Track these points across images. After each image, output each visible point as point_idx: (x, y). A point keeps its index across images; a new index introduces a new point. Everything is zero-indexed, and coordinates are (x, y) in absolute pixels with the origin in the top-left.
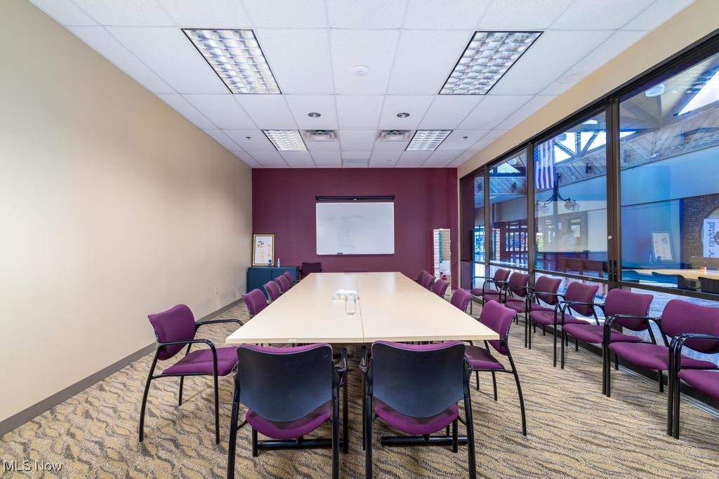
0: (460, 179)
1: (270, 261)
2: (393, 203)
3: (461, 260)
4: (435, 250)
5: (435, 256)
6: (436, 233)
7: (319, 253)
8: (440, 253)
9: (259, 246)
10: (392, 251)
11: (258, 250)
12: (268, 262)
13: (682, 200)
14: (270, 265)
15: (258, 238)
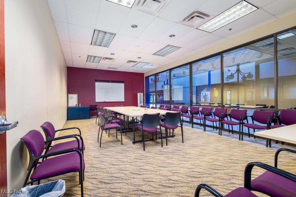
0: (145, 77)
1: (76, 105)
2: (124, 84)
3: (146, 103)
4: (138, 100)
5: (138, 102)
6: (139, 94)
7: (97, 101)
8: (140, 101)
9: (70, 98)
10: (123, 100)
11: (70, 101)
12: (75, 105)
13: (196, 86)
14: (76, 106)
15: (70, 95)
